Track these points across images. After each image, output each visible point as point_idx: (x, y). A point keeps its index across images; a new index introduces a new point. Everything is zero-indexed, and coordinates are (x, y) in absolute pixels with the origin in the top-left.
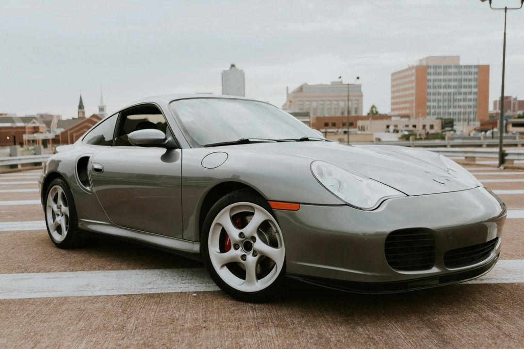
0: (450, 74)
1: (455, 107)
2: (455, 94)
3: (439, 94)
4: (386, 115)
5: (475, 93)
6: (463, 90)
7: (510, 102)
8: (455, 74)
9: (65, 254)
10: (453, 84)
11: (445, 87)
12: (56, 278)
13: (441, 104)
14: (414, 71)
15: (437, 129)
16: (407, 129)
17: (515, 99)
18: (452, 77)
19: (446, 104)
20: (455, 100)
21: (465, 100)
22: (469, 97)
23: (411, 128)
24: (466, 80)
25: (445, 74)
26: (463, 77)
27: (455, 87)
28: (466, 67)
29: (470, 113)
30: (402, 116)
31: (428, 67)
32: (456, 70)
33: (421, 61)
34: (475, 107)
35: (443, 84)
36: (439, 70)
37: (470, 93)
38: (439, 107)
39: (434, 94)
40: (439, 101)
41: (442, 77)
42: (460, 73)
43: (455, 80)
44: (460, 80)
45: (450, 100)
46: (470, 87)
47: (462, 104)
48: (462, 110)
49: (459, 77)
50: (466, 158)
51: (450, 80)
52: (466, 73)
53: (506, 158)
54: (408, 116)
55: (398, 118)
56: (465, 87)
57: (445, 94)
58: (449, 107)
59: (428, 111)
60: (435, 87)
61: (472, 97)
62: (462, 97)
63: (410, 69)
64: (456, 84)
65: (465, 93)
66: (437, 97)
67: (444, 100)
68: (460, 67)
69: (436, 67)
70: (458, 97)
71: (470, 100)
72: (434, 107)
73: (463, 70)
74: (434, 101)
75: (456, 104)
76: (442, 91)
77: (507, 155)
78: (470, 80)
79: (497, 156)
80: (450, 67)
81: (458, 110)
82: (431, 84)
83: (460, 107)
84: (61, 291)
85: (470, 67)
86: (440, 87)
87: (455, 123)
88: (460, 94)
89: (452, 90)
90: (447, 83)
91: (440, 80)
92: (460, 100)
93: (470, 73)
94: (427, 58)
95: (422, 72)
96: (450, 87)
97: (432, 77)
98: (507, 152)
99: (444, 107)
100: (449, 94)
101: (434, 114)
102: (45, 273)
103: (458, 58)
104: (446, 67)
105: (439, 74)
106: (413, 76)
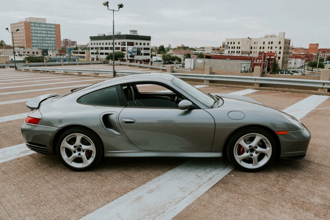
0: (42, 27)
1: (46, 43)
2: (45, 37)
3: (38, 37)
4: (10, 46)
5: (54, 37)
6: (49, 36)
7: (68, 41)
8: (44, 27)
10: (44, 32)
11: (40, 33)
13: (39, 41)
14: (23, 24)
15: (40, 55)
17: (70, 40)
18: (43, 29)
19: (41, 42)
20: (46, 40)
21: (50, 40)
22: (52, 39)
23: (26, 53)
24: (50, 31)
25: (40, 27)
26: (48, 29)
27: (45, 34)
28: (49, 24)
29: (53, 47)
30: (20, 47)
31: (31, 23)
32: (45, 26)
33: (26, 19)
34: (55, 44)
35: (39, 32)
36: (36, 25)
37: (52, 37)
38: (38, 43)
39: (35, 36)
40: (38, 40)
41: (38, 28)
42: (47, 27)
43: (45, 30)
44: (47, 31)
45: (43, 40)
46: (52, 34)
47: (49, 42)
48: (50, 45)
49: (46, 29)
50: (95, 73)
51: (42, 30)
52: (49, 28)
54: (23, 47)
55: (18, 48)
56: (50, 34)
57: (40, 37)
58: (43, 43)
59: (33, 45)
60: (35, 33)
61: (53, 39)
62: (49, 39)
63: (21, 23)
64: (45, 32)
65: (50, 37)
66: (37, 38)
67: (40, 40)
68: (46, 24)
69: (34, 23)
70: (47, 39)
71: (52, 40)
72: (35, 43)
73: (48, 26)
74: (35, 40)
75: (46, 42)
76: (39, 35)
77: (116, 73)
78: (52, 31)
80: (42, 24)
81: (47, 45)
82: (33, 31)
83: (48, 43)
85: (51, 24)
86: (37, 33)
87: (48, 51)
88: (48, 37)
89: (44, 35)
90: (41, 32)
91: (37, 30)
92: (48, 40)
93: (52, 28)
94: (30, 18)
95: (28, 25)
96: (42, 34)
97: (33, 28)
98: (116, 71)
99: (41, 43)
100: (42, 37)
101: (36, 46)
103: (45, 19)
104: (40, 24)
105: (37, 27)
106: (23, 26)
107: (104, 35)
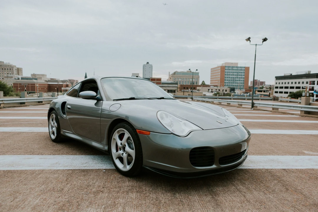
0: (234, 70)
1: (235, 83)
2: (236, 78)
3: (230, 78)
4: (208, 85)
5: (244, 78)
6: (239, 77)
7: (257, 82)
8: (236, 70)
9: (55, 145)
10: (235, 74)
11: (232, 75)
12: (44, 158)
13: (230, 82)
14: (220, 68)
15: (228, 92)
16: (216, 91)
17: (259, 81)
18: (235, 71)
19: (232, 82)
20: (236, 80)
21: (239, 80)
22: (241, 79)
23: (218, 91)
24: (240, 73)
25: (232, 70)
26: (239, 71)
27: (236, 75)
28: (240, 67)
29: (241, 86)
30: (215, 86)
31: (226, 67)
32: (236, 68)
33: (223, 64)
34: (243, 83)
35: (231, 74)
36: (230, 68)
37: (242, 78)
38: (229, 83)
39: (228, 78)
40: (229, 80)
41: (231, 71)
42: (238, 70)
43: (236, 72)
44: (238, 73)
45: (233, 80)
46: (242, 75)
47: (238, 82)
48: (238, 84)
49: (237, 71)
50: (238, 104)
51: (234, 72)
52: (240, 70)
53: (254, 105)
54: (217, 86)
55: (213, 87)
56: (240, 75)
57: (232, 78)
58: (233, 83)
59: (225, 84)
60: (228, 75)
61: (242, 79)
62: (238, 79)
63: (218, 67)
64: (236, 74)
65: (240, 78)
66: (229, 79)
67: (231, 80)
68: (238, 67)
69: (228, 67)
70: (237, 79)
71: (241, 81)
72: (227, 83)
73: (239, 69)
74: (227, 80)
75: (236, 82)
76: (231, 76)
77: (255, 104)
78: (242, 73)
79: (251, 104)
80: (234, 67)
81: (236, 84)
82: (226, 73)
83: (237, 83)
84: (42, 166)
85: (242, 67)
86: (230, 75)
87: (235, 89)
88: (238, 78)
89: (235, 76)
90: (233, 73)
91: (230, 72)
92: (237, 80)
93: (242, 70)
94: (225, 63)
95: (223, 69)
96: (234, 75)
97: (227, 71)
98: (254, 103)
99: (231, 83)
100: (234, 78)
101: (227, 85)
102: (41, 155)
103: (237, 64)
104: (232, 67)
105: (230, 70)
106: (219, 70)
107: (291, 74)
